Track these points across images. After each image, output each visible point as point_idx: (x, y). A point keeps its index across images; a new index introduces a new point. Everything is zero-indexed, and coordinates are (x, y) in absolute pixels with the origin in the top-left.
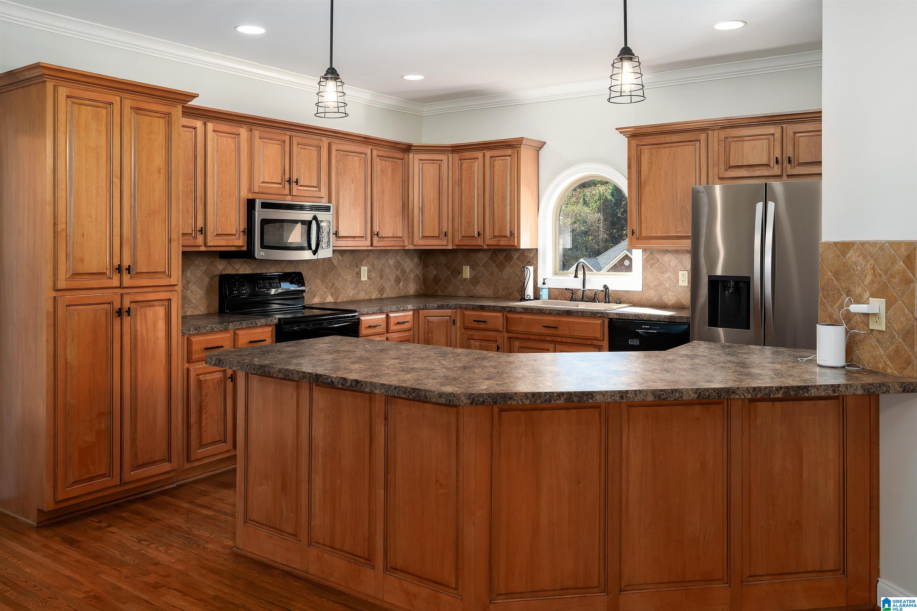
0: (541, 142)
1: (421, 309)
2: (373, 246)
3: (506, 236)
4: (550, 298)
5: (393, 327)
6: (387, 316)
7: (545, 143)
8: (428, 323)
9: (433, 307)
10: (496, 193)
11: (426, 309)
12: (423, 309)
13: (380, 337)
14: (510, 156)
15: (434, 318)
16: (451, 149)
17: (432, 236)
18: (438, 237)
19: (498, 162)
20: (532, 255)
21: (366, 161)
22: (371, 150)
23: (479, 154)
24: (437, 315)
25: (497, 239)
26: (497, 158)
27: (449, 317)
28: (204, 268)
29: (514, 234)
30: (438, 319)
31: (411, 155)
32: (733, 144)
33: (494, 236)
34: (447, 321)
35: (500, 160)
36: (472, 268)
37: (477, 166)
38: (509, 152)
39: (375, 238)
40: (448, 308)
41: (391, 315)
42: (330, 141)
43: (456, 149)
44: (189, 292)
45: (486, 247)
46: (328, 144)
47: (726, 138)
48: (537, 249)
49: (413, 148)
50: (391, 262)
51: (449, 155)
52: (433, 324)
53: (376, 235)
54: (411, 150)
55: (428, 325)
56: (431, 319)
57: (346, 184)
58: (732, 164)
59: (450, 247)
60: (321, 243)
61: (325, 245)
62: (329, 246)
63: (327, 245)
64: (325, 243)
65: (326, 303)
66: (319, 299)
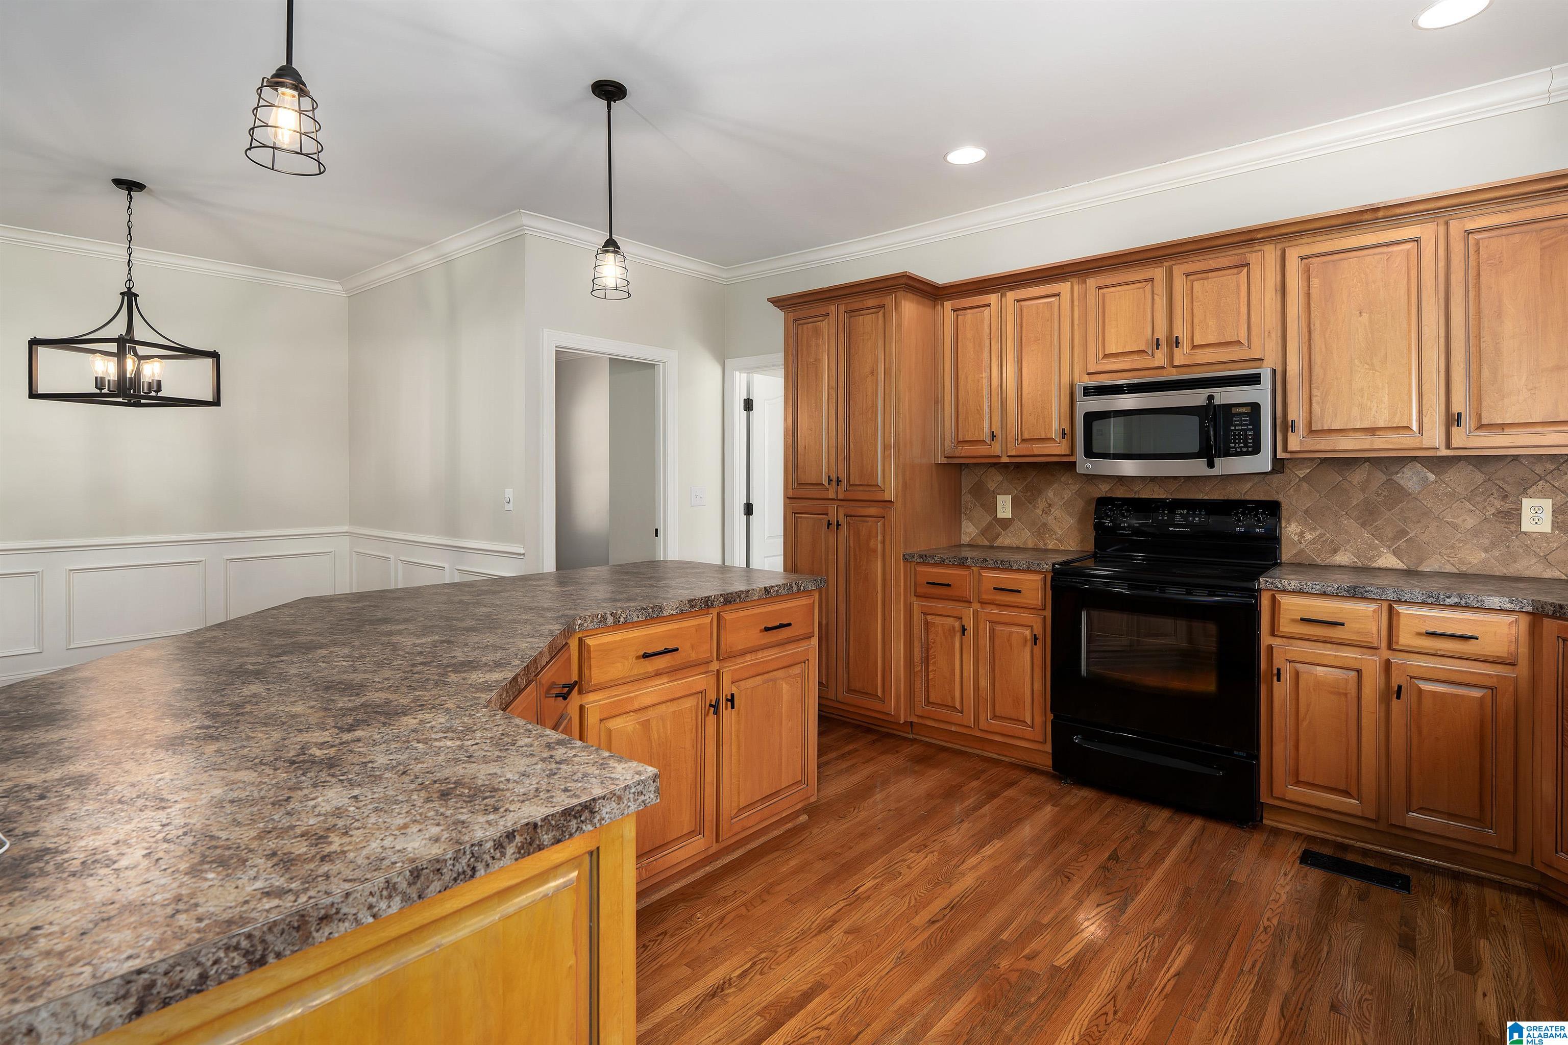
28: (1077, 487)
44: (1051, 518)
60: (1233, 445)
61: (1245, 450)
62: (1256, 449)
63: (1250, 449)
64: (1246, 446)
65: (1375, 569)
66: (1353, 557)
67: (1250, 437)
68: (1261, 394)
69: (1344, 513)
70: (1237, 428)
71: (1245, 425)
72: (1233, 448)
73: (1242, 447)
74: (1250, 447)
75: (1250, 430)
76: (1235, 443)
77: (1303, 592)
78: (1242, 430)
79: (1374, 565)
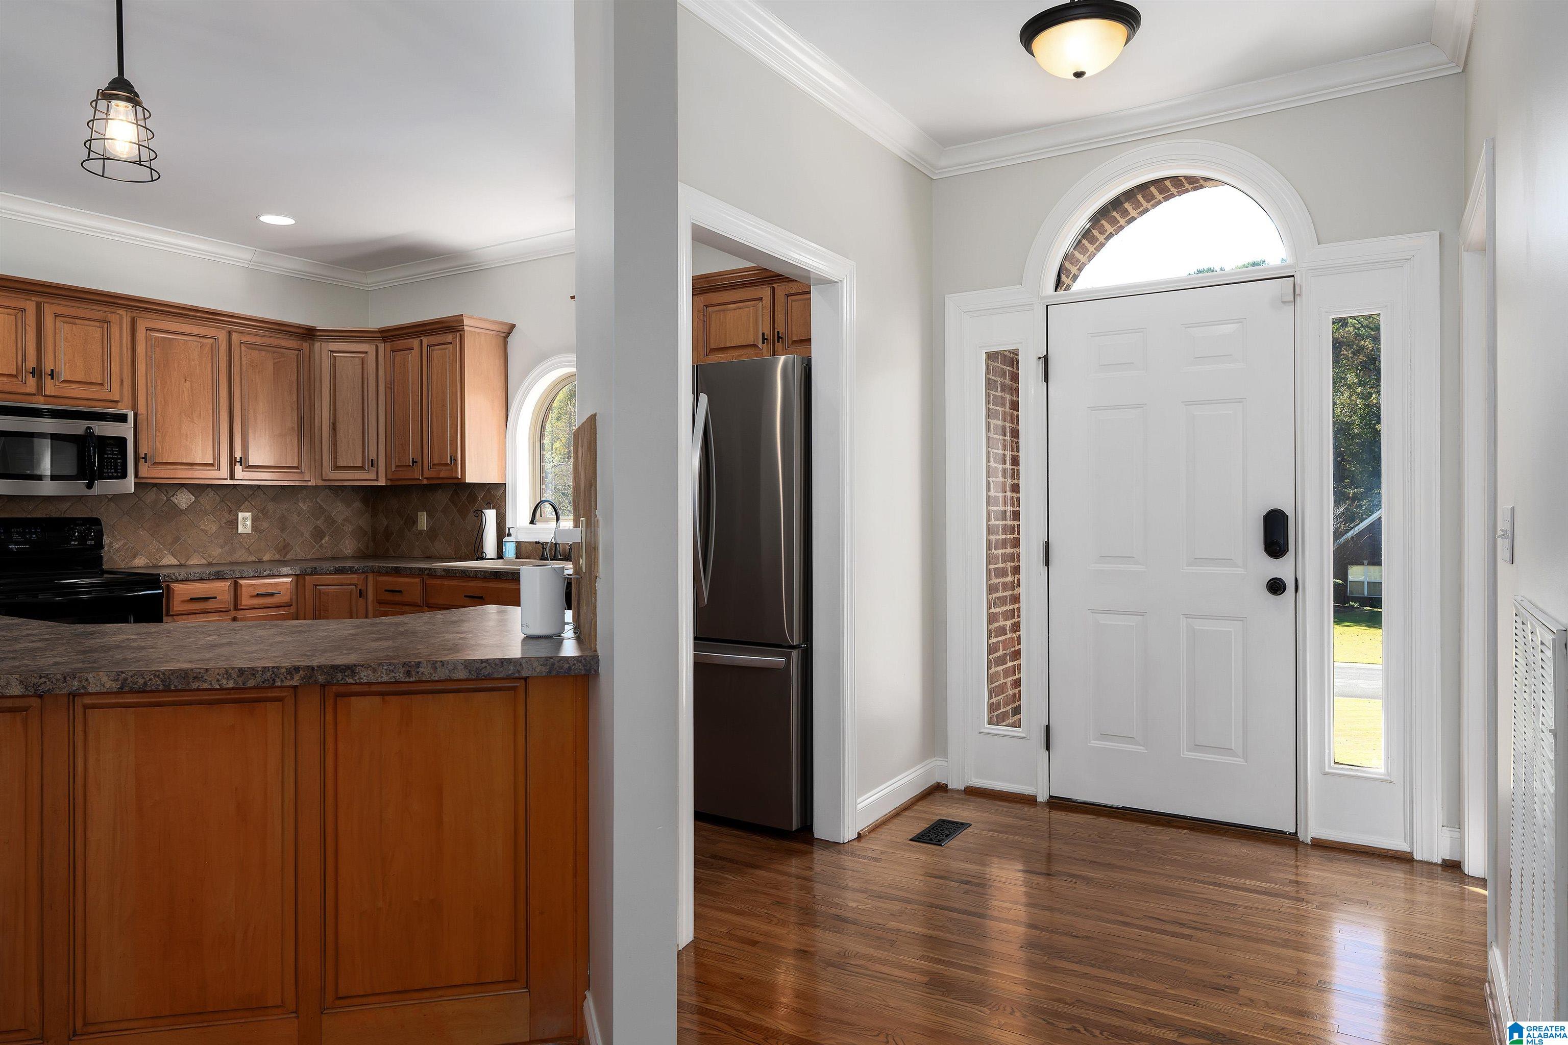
0: (506, 324)
1: (308, 574)
2: (233, 480)
3: (447, 464)
4: (518, 556)
5: (245, 601)
6: (236, 586)
7: (513, 326)
8: (320, 595)
9: (328, 570)
10: (435, 400)
11: (315, 574)
12: (311, 574)
13: (220, 616)
14: (451, 343)
15: (330, 587)
16: (379, 335)
17: (352, 465)
18: (361, 468)
19: (437, 353)
20: (499, 493)
21: (214, 350)
22: (230, 333)
23: (415, 343)
24: (334, 583)
25: (438, 468)
26: (436, 347)
27: (354, 586)
29: (456, 460)
30: (335, 589)
31: (317, 345)
32: (713, 316)
33: (433, 464)
34: (351, 592)
35: (439, 349)
36: (429, 516)
37: (412, 358)
38: (449, 337)
39: (238, 468)
40: (352, 573)
41: (241, 582)
42: (135, 315)
43: (389, 335)
45: (425, 482)
46: (129, 319)
47: (706, 307)
48: (505, 484)
49: (318, 334)
50: (304, 506)
51: (379, 345)
52: (328, 596)
53: (238, 462)
54: (315, 336)
55: (320, 598)
56: (324, 589)
57: (171, 382)
58: (713, 346)
59: (382, 482)
60: (106, 471)
61: (115, 474)
62: (124, 475)
63: (119, 474)
64: (116, 472)
65: (161, 566)
66: (146, 560)
67: (119, 464)
68: (126, 431)
69: (140, 526)
70: (109, 456)
71: (115, 454)
72: (105, 473)
73: (112, 473)
74: (119, 472)
75: (119, 459)
76: (108, 469)
77: (189, 580)
78: (113, 458)
79: (160, 564)
